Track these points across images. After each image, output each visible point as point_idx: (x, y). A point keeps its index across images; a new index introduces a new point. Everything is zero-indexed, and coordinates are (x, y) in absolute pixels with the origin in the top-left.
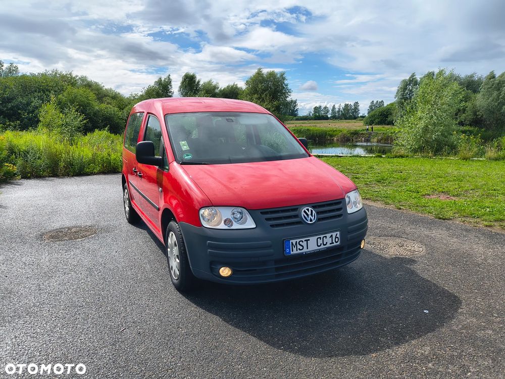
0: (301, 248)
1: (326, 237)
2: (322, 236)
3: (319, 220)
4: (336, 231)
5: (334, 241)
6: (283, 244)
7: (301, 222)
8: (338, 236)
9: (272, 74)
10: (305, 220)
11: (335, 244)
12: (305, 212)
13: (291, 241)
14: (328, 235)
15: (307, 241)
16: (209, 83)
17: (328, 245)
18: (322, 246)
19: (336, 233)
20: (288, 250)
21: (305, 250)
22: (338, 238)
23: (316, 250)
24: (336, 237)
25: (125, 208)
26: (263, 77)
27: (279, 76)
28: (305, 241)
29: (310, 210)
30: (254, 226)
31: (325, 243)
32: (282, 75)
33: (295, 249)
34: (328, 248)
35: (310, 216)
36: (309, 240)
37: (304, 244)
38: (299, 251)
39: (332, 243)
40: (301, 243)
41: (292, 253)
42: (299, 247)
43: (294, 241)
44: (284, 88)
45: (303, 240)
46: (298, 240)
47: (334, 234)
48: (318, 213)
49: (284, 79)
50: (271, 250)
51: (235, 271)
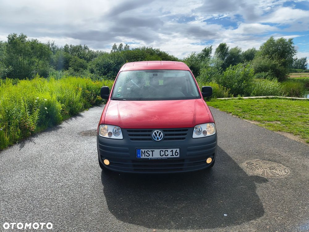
0: (148, 155)
1: (167, 151)
2: (164, 150)
3: (164, 139)
4: (176, 148)
5: (174, 154)
6: (136, 151)
9: (282, 40)
10: (154, 138)
11: (175, 156)
12: (155, 133)
13: (141, 150)
14: (170, 150)
15: (152, 151)
16: (236, 49)
17: (169, 156)
18: (164, 156)
19: (177, 149)
20: (139, 155)
21: (151, 157)
22: (177, 152)
23: (159, 158)
24: (176, 152)
26: (274, 43)
27: (287, 41)
28: (151, 151)
29: (159, 132)
31: (166, 155)
33: (143, 155)
34: (168, 158)
35: (158, 136)
36: (154, 151)
37: (150, 153)
38: (146, 157)
39: (173, 155)
40: (148, 152)
41: (141, 157)
43: (143, 150)
44: (291, 49)
46: (146, 150)
47: (174, 150)
48: (166, 135)
49: (291, 43)
50: (128, 153)
51: (110, 163)
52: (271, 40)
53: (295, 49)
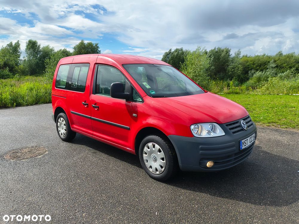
1: (252, 137)
6: (239, 143)
7: (243, 130)
9: (90, 44)
10: (244, 128)
12: (243, 123)
18: (251, 143)
19: (254, 134)
21: (247, 146)
23: (250, 145)
26: (84, 45)
27: (94, 45)
30: (224, 134)
31: (252, 141)
32: (97, 45)
33: (243, 146)
35: (245, 125)
36: (247, 139)
38: (245, 147)
40: (245, 142)
41: (242, 148)
42: (245, 144)
43: (243, 141)
45: (246, 140)
48: (247, 123)
49: (98, 47)
50: (235, 148)
51: (215, 163)
52: (82, 43)
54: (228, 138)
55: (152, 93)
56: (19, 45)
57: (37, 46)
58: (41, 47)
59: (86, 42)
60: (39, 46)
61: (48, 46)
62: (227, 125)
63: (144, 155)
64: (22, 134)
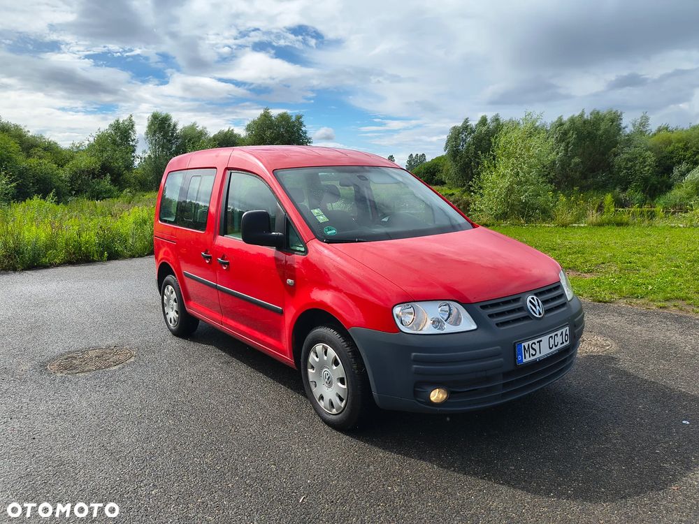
0: (534, 353)
1: (557, 335)
2: (553, 335)
3: (547, 311)
4: (565, 326)
5: (564, 340)
6: (514, 350)
7: (529, 317)
8: (568, 333)
9: (284, 117)
10: (533, 313)
11: (565, 344)
12: (530, 301)
13: (523, 344)
14: (559, 333)
16: (193, 127)
17: (560, 346)
18: (554, 349)
19: (565, 329)
20: (520, 358)
21: (538, 355)
23: (549, 354)
24: (566, 335)
25: (165, 314)
26: (271, 121)
27: (294, 119)
28: (538, 342)
29: (535, 299)
30: (474, 327)
31: (556, 344)
32: (299, 118)
33: (527, 355)
34: (559, 350)
35: (538, 307)
36: (541, 341)
37: (537, 347)
38: (532, 358)
39: (563, 343)
40: (533, 346)
41: (524, 361)
42: (532, 352)
43: (526, 344)
44: (301, 136)
45: (535, 341)
46: (530, 342)
47: (564, 330)
48: (544, 302)
49: (301, 124)
50: (501, 359)
51: (451, 394)
52: (266, 116)
53: (308, 135)
54: (484, 337)
55: (329, 233)
56: (133, 125)
57: (169, 125)
58: (180, 127)
59: (275, 112)
60: (175, 126)
61: (195, 124)
62: (482, 307)
63: (310, 371)
64: (100, 319)
